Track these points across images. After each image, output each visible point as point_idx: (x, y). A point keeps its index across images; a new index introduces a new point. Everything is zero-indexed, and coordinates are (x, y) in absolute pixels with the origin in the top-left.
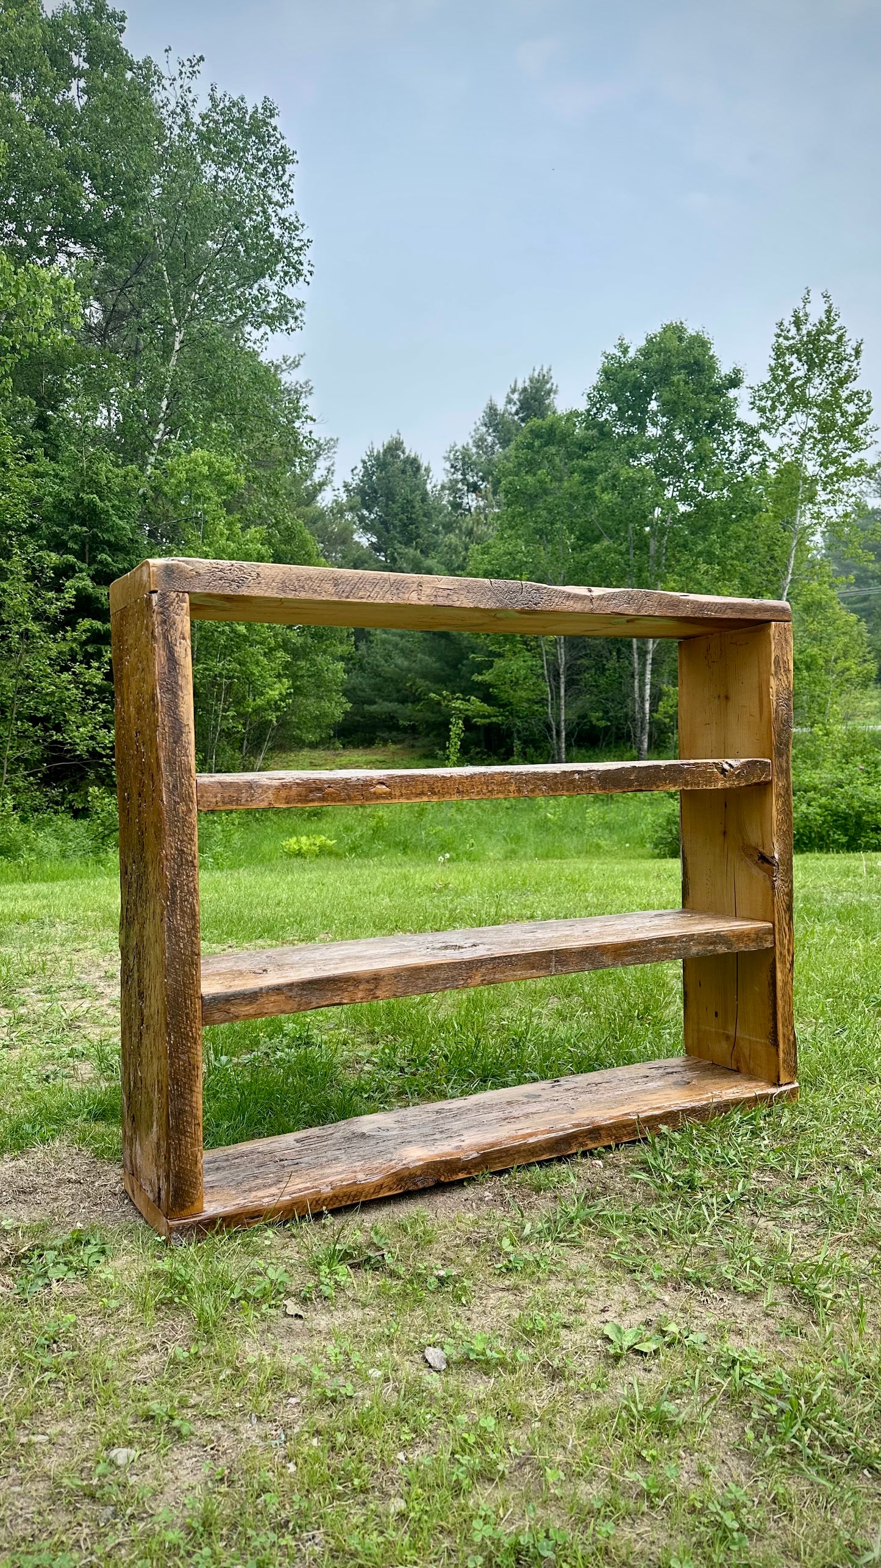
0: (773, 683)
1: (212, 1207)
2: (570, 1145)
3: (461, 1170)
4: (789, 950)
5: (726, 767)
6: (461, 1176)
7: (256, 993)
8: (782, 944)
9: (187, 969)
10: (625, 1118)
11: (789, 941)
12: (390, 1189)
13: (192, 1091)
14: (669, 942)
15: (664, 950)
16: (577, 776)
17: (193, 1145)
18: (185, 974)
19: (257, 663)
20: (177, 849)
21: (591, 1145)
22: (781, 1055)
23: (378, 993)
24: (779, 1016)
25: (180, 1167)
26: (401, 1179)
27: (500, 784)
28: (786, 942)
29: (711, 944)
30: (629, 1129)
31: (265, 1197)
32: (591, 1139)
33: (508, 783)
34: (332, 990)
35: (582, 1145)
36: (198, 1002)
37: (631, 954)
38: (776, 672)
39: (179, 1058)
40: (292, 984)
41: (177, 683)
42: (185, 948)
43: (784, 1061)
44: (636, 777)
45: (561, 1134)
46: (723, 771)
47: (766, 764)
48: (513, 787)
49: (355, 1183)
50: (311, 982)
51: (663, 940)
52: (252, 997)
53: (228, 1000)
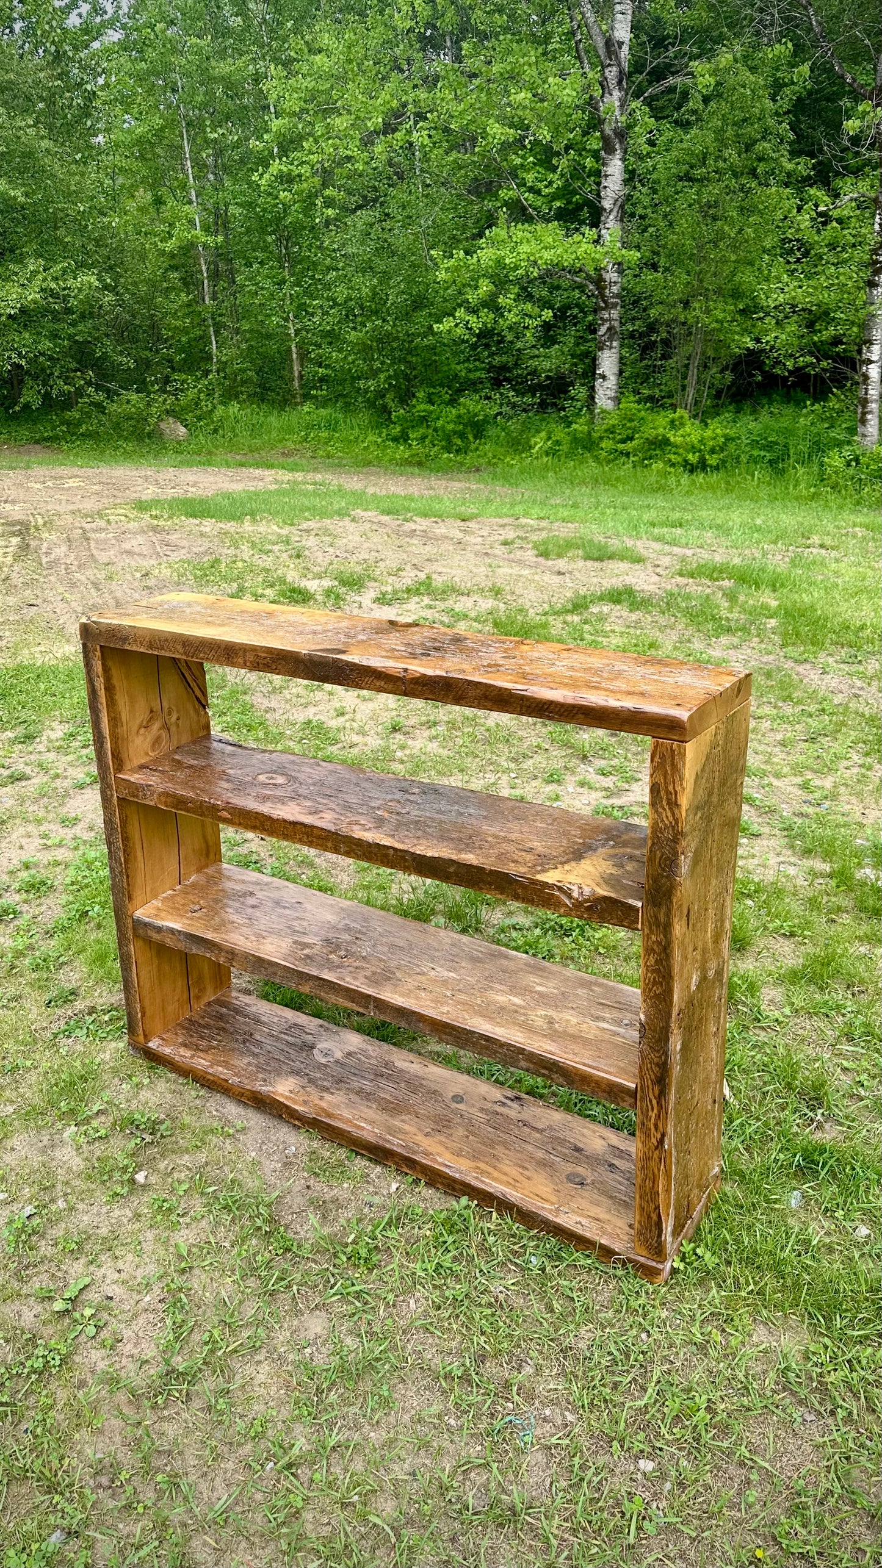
2: (386, 1156)
3: (299, 1118)
4: (656, 1126)
5: (575, 894)
6: (298, 1122)
7: (161, 928)
9: (120, 897)
11: (658, 1116)
12: (249, 1098)
14: (493, 1043)
15: (487, 1048)
16: (391, 852)
17: (135, 1004)
18: (120, 900)
21: (404, 1168)
22: (637, 1224)
23: (236, 964)
24: (637, 1185)
25: (130, 1013)
26: (260, 1099)
27: (318, 837)
28: (653, 1115)
29: (545, 1068)
30: (446, 1179)
32: (407, 1165)
33: (326, 839)
34: (205, 948)
35: (397, 1162)
36: (130, 921)
37: (450, 1034)
38: (654, 804)
39: (122, 949)
40: (180, 932)
42: (119, 881)
43: (641, 1232)
44: (456, 874)
45: (381, 1143)
46: (570, 897)
47: (634, 909)
48: (329, 845)
49: (227, 1081)
50: (191, 935)
51: (488, 1039)
52: (159, 930)
53: (146, 925)
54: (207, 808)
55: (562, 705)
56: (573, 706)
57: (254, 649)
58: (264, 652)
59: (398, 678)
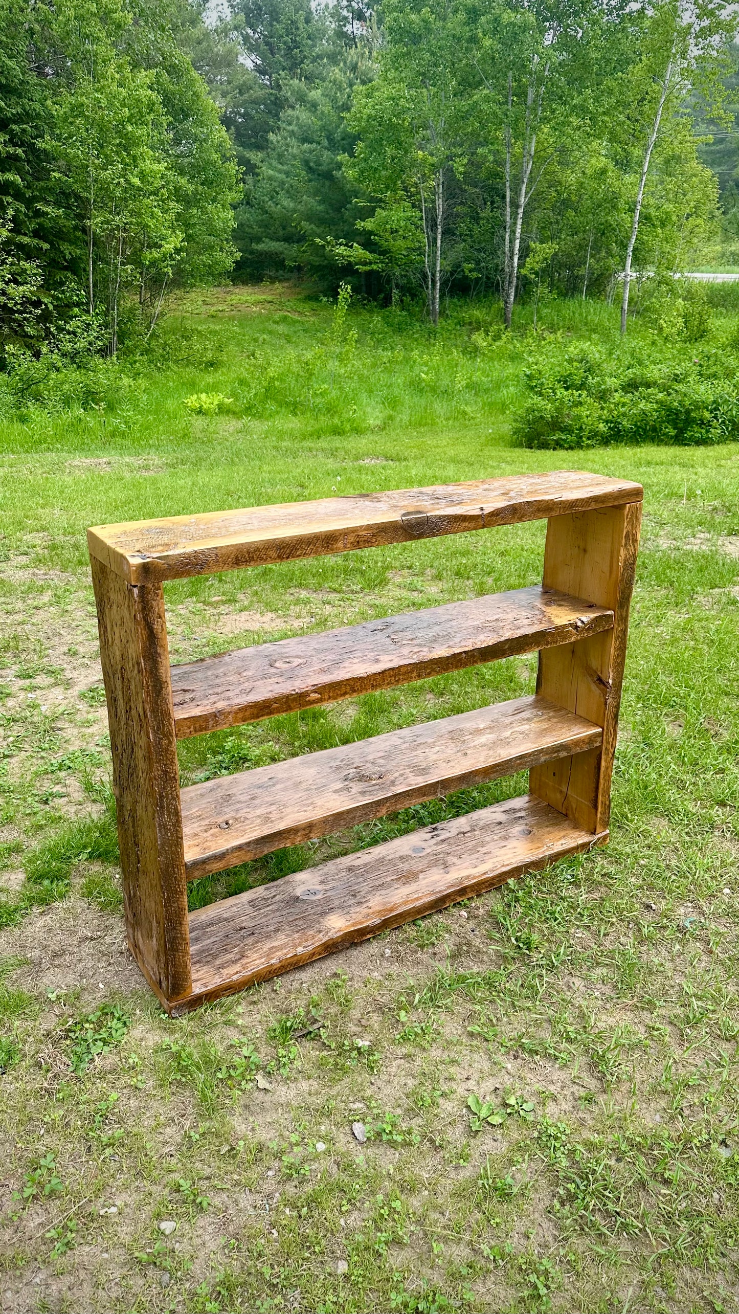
0: (622, 552)
1: (197, 989)
2: (445, 902)
3: (368, 933)
4: (612, 745)
5: (579, 624)
6: (369, 936)
7: (224, 854)
8: (608, 743)
9: (174, 849)
10: (484, 877)
11: (613, 738)
12: (320, 954)
13: (181, 924)
15: (521, 764)
17: (183, 957)
18: (173, 853)
19: (152, 217)
20: (162, 770)
21: (459, 899)
22: (599, 815)
23: (312, 835)
24: (600, 790)
25: (175, 971)
26: (328, 947)
28: (611, 739)
30: (487, 884)
31: (234, 973)
32: (460, 896)
34: (278, 841)
35: (453, 900)
36: (183, 870)
37: (497, 771)
38: (626, 545)
39: (171, 906)
40: (249, 842)
41: (156, 652)
42: (172, 835)
43: (601, 818)
44: (509, 648)
45: (439, 895)
46: (576, 627)
47: (610, 616)
48: (415, 674)
49: (296, 955)
50: (263, 838)
51: (521, 757)
52: (221, 856)
53: (204, 862)
54: (295, 699)
55: (583, 500)
56: (589, 498)
57: (354, 530)
58: (365, 530)
59: (479, 516)
